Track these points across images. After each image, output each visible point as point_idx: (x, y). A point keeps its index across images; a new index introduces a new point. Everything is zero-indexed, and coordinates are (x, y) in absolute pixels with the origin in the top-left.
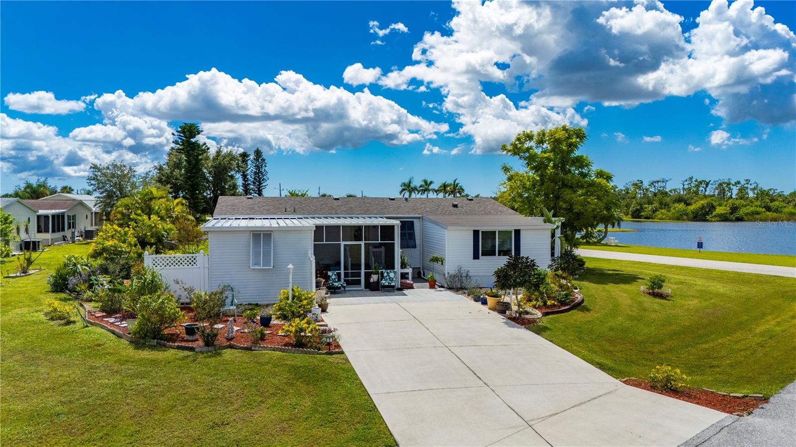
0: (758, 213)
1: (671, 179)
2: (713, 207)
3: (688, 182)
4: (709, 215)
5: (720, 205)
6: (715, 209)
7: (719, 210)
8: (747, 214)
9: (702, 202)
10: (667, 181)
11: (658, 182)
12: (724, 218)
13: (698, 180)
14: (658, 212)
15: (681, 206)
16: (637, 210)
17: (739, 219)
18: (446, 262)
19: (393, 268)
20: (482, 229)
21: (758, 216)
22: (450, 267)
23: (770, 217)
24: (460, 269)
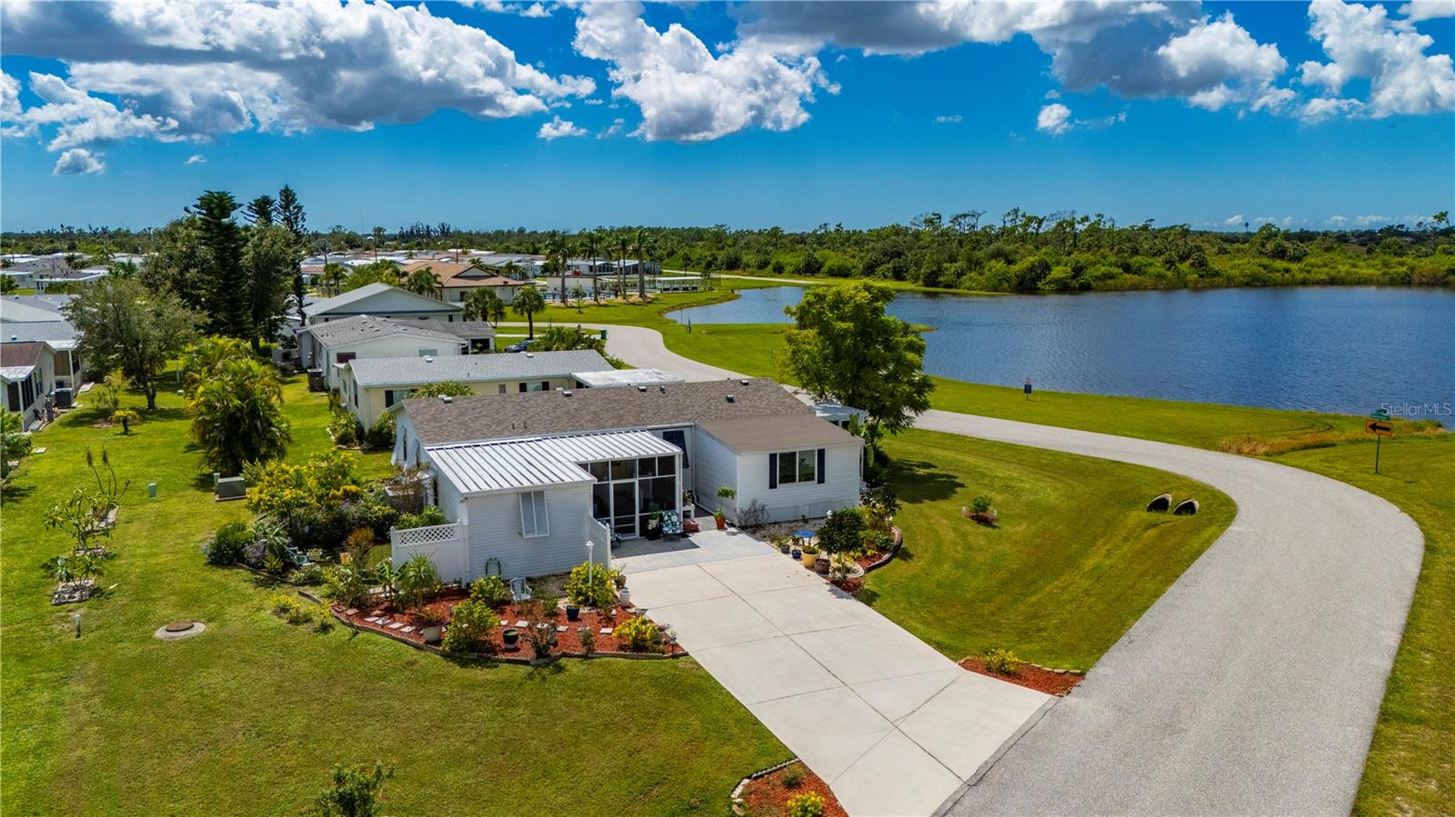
0: (1111, 277)
1: (985, 212)
2: (1046, 267)
3: (1011, 217)
4: (1040, 281)
5: (1058, 263)
6: (1050, 270)
7: (1058, 272)
8: (1097, 278)
9: (1031, 259)
10: (979, 215)
11: (965, 216)
12: (1063, 288)
13: (1027, 215)
14: (965, 277)
15: (998, 266)
16: (933, 273)
17: (1085, 288)
18: (738, 496)
19: (672, 506)
20: (778, 452)
21: (1111, 282)
22: (741, 502)
23: (1129, 282)
24: (754, 502)
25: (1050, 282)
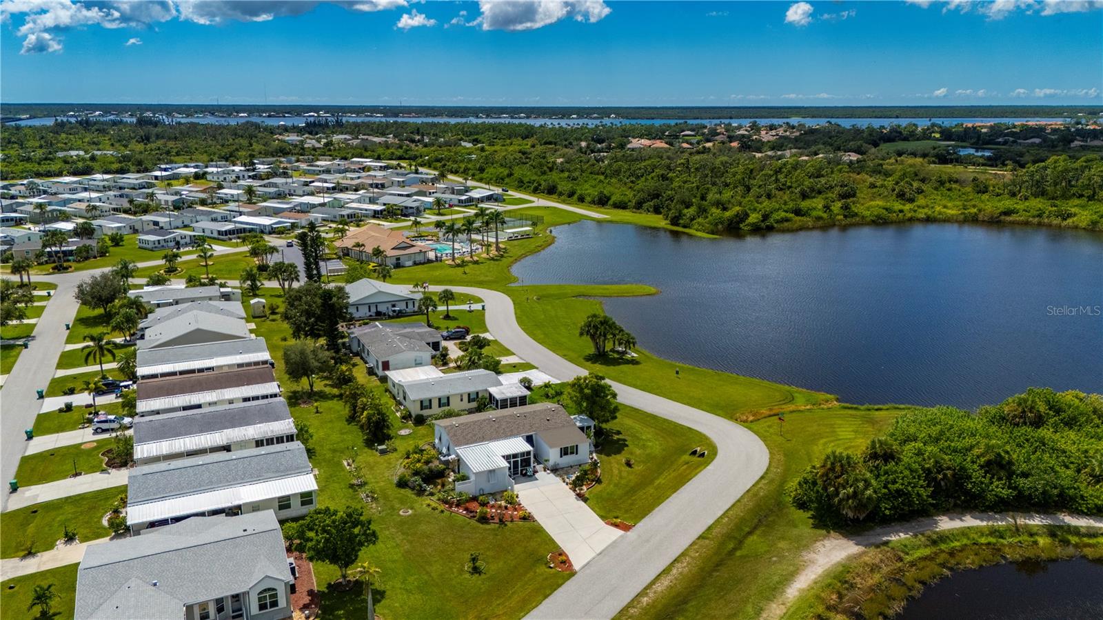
0: (787, 220)
4: (742, 226)
5: (754, 211)
6: (749, 216)
7: (754, 218)
8: (778, 222)
9: (737, 209)
12: (755, 231)
14: (696, 220)
15: (717, 212)
17: (770, 229)
18: (550, 461)
20: (564, 444)
23: (798, 224)
24: (556, 461)
25: (748, 225)
